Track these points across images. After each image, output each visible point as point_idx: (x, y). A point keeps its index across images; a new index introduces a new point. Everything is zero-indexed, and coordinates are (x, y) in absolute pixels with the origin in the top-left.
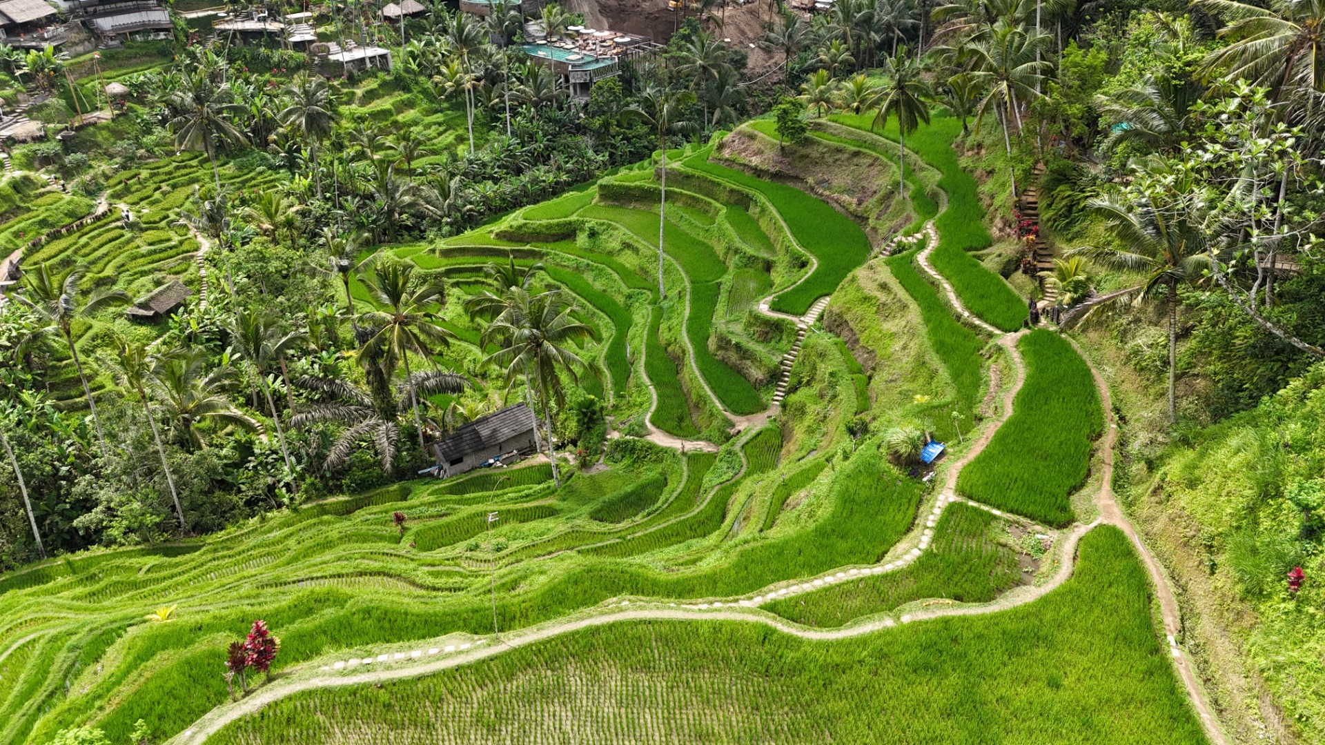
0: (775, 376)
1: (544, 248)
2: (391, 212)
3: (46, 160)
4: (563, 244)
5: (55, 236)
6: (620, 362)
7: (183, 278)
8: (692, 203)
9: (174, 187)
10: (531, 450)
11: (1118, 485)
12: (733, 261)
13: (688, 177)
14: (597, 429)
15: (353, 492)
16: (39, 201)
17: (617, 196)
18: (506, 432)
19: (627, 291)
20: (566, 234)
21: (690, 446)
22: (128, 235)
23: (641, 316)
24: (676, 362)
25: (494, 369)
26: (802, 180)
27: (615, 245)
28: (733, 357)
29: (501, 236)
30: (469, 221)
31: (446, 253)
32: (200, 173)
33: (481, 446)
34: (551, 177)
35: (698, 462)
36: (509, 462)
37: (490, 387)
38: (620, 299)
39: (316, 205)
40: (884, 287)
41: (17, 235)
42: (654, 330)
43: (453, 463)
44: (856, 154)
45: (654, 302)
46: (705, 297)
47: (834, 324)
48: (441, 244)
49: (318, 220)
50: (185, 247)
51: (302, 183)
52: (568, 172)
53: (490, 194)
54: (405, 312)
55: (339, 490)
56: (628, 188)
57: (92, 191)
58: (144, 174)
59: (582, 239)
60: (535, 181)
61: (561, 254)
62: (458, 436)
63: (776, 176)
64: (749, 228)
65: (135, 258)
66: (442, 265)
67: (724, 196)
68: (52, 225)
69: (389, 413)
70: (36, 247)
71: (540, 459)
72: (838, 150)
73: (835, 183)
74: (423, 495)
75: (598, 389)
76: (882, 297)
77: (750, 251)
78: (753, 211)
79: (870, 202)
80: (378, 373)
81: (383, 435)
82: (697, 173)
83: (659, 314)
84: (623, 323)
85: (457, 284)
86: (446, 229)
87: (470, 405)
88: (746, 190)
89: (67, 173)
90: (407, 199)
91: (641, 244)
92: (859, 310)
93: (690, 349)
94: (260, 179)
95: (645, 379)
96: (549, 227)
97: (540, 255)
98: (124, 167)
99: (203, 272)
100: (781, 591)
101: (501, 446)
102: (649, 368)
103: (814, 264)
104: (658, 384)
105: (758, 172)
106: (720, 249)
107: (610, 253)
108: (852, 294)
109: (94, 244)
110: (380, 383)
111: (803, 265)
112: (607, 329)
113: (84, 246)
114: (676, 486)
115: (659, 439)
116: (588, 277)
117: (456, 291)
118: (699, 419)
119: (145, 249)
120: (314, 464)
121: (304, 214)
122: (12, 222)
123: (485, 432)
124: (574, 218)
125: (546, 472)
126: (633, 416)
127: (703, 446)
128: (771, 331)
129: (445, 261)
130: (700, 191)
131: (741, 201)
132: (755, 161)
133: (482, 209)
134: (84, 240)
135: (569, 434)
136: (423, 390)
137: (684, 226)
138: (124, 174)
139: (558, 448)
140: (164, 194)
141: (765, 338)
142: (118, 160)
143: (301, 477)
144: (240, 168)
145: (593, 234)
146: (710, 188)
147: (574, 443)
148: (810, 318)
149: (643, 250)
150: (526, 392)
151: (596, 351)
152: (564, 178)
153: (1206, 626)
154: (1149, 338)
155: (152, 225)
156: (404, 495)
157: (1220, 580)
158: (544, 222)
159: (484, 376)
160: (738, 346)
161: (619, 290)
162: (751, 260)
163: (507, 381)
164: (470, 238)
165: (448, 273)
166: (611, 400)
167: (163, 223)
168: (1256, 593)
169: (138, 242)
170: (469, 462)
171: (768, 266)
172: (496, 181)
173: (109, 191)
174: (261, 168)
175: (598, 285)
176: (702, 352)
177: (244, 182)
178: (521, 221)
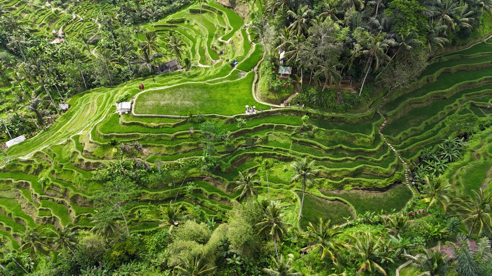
0: (221, 53)
1: (177, 25)
2: (141, 16)
3: (59, 5)
4: (181, 24)
5: (67, 24)
6: (193, 50)
7: (97, 33)
8: (210, 14)
9: (88, 10)
10: (177, 69)
12: (218, 28)
13: (209, 7)
14: (189, 64)
15: (143, 77)
16: (61, 16)
17: (193, 12)
18: (171, 65)
19: (196, 35)
20: (182, 21)
21: (205, 66)
22: (82, 23)
23: (198, 40)
24: (204, 51)
25: (168, 53)
26: (233, 8)
27: (193, 24)
28: (214, 49)
29: (167, 22)
30: (159, 17)
31: (155, 27)
32: (93, 6)
33: (167, 68)
34: (179, 5)
35: (206, 69)
36: (173, 71)
37: (167, 57)
38: (194, 37)
39: (123, 14)
40: (240, 35)
41: (60, 24)
42: (201, 44)
43: (162, 71)
45: (201, 38)
46: (211, 37)
47: (232, 42)
48: (154, 24)
49: (123, 18)
50: (95, 26)
51: (118, 8)
52: (183, 3)
53: (164, 10)
54: (151, 41)
55: (141, 76)
56: (196, 10)
57: (71, 12)
58: (80, 7)
59: (186, 22)
60: (175, 6)
61: (181, 26)
62: (162, 66)
63: (228, 7)
64: (221, 20)
65: (85, 29)
66: (155, 29)
67: (217, 12)
68: (65, 22)
69: (148, 62)
70: (64, 27)
71: (178, 70)
73: (240, 9)
74: (157, 77)
75: (189, 57)
76: (239, 37)
77: (221, 26)
78: (223, 16)
79: (246, 15)
80: (146, 54)
81: (149, 66)
82: (211, 6)
83: (202, 40)
84: (194, 42)
85: (158, 34)
86: (154, 20)
87: (163, 60)
88: (221, 11)
89: (64, 8)
90: (145, 12)
91: (198, 23)
92: (235, 39)
93: (207, 48)
94: (107, 7)
95: (198, 54)
97: (176, 27)
98: (75, 5)
99: (101, 32)
100: (209, 81)
101: (171, 68)
102: (199, 51)
103: (232, 29)
104: (201, 55)
105: (225, 6)
106: (215, 25)
107: (192, 26)
108: (235, 37)
109: (76, 26)
110: (146, 56)
111: (230, 29)
112: (191, 43)
113: (74, 26)
114: (203, 73)
115: (200, 65)
116: (187, 32)
117: (158, 35)
118: (207, 61)
119: (87, 27)
120: (136, 71)
121: (120, 16)
122: (57, 21)
123: (167, 65)
124: (184, 17)
125: (180, 73)
126: (195, 61)
127: (208, 66)
128: (221, 44)
129: (155, 28)
130: (212, 11)
131: (220, 13)
132: (224, 3)
133: (162, 13)
134: (73, 25)
135: (184, 66)
136: (155, 57)
137: (208, 19)
138: (76, 7)
139: (182, 68)
140: (86, 12)
142: (73, 3)
143: (133, 74)
144: (102, 4)
145: (188, 21)
146: (214, 10)
147: (185, 67)
148: (228, 41)
149: (199, 25)
150: (175, 58)
151: (189, 49)
152: (182, 4)
155: (86, 21)
156: (153, 77)
158: (177, 18)
159: (166, 54)
160: (215, 47)
161: (194, 35)
162: (221, 28)
163: (171, 56)
164: (160, 22)
165: (156, 31)
166: (192, 58)
167: (89, 20)
169: (85, 25)
170: (165, 71)
171: (224, 29)
172: (165, 6)
173: (74, 12)
174: (107, 4)
175: (189, 34)
176: (209, 48)
177: (104, 8)
178: (172, 19)
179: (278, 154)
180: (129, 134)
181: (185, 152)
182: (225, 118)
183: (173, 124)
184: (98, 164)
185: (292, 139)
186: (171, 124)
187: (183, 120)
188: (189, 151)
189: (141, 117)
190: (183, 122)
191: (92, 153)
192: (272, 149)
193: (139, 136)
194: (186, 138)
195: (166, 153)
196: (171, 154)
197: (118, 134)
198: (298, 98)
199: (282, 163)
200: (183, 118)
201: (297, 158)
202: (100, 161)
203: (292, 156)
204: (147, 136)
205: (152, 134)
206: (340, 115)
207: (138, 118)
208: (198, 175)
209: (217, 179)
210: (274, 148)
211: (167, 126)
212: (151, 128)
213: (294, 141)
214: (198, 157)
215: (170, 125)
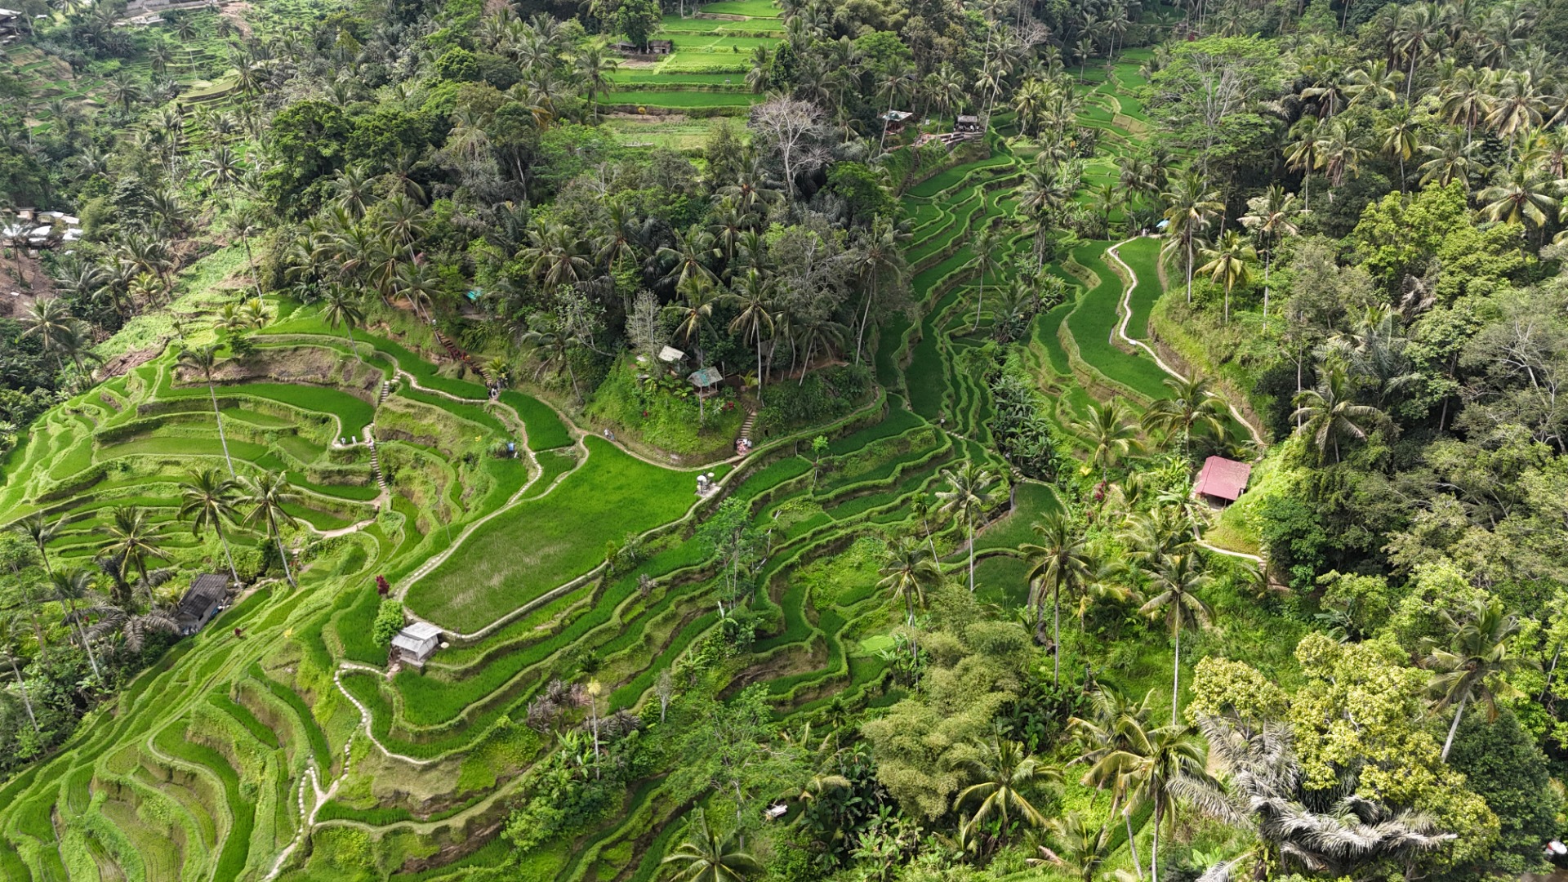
0: (374, 475)
1: (92, 492)
4: (101, 484)
8: (184, 420)
10: (233, 594)
11: (578, 425)
13: (172, 404)
15: (151, 664)
18: (214, 590)
20: (98, 477)
26: (265, 377)
27: (151, 467)
28: (337, 479)
33: (209, 601)
36: (230, 604)
40: (408, 406)
43: (200, 618)
44: (296, 349)
47: (391, 435)
56: (123, 428)
59: (118, 475)
61: (108, 491)
64: (255, 416)
67: (213, 406)
69: (136, 611)
71: (246, 593)
72: (281, 351)
73: (293, 371)
76: (410, 410)
77: (275, 428)
78: (247, 407)
79: (331, 373)
82: (177, 399)
88: (231, 396)
91: (175, 458)
92: (401, 421)
96: (84, 477)
97: (91, 498)
103: (334, 415)
107: (153, 473)
108: (390, 417)
110: (127, 593)
111: (330, 419)
115: (333, 534)
116: (150, 494)
123: (203, 595)
124: (97, 464)
128: (353, 455)
130: (186, 409)
131: (231, 404)
141: (350, 461)
145: (124, 468)
148: (368, 439)
149: (183, 461)
153: (631, 444)
154: (549, 377)
157: (627, 430)
158: (74, 476)
160: (336, 472)
168: (638, 426)
170: (206, 614)
171: (296, 431)
179: (823, 541)
180: (511, 682)
181: (666, 646)
182: (677, 527)
183: (589, 599)
184: (499, 805)
185: (819, 502)
186: (581, 603)
187: (597, 582)
188: (672, 637)
189: (494, 632)
190: (601, 585)
191: (454, 792)
192: (804, 539)
193: (539, 672)
194: (642, 614)
195: (633, 670)
196: (646, 665)
197: (487, 699)
198: (761, 422)
199: (838, 558)
200: (594, 577)
201: (860, 527)
202: (498, 795)
203: (849, 531)
204: (560, 658)
205: (568, 648)
206: (851, 418)
207: (491, 640)
208: (729, 679)
209: (777, 655)
210: (808, 534)
211: (576, 613)
212: (545, 638)
213: (825, 504)
214: (702, 635)
215: (583, 606)
